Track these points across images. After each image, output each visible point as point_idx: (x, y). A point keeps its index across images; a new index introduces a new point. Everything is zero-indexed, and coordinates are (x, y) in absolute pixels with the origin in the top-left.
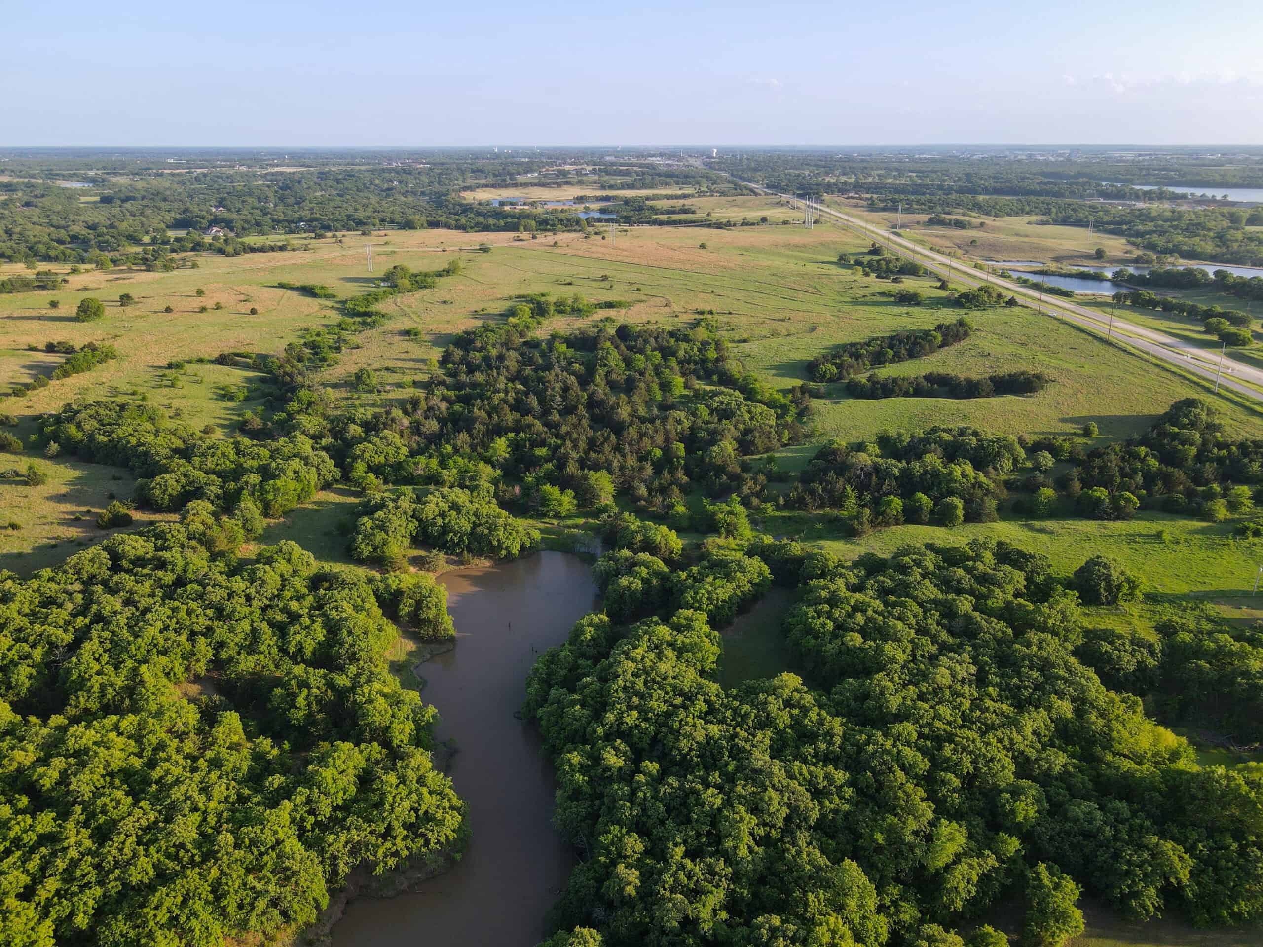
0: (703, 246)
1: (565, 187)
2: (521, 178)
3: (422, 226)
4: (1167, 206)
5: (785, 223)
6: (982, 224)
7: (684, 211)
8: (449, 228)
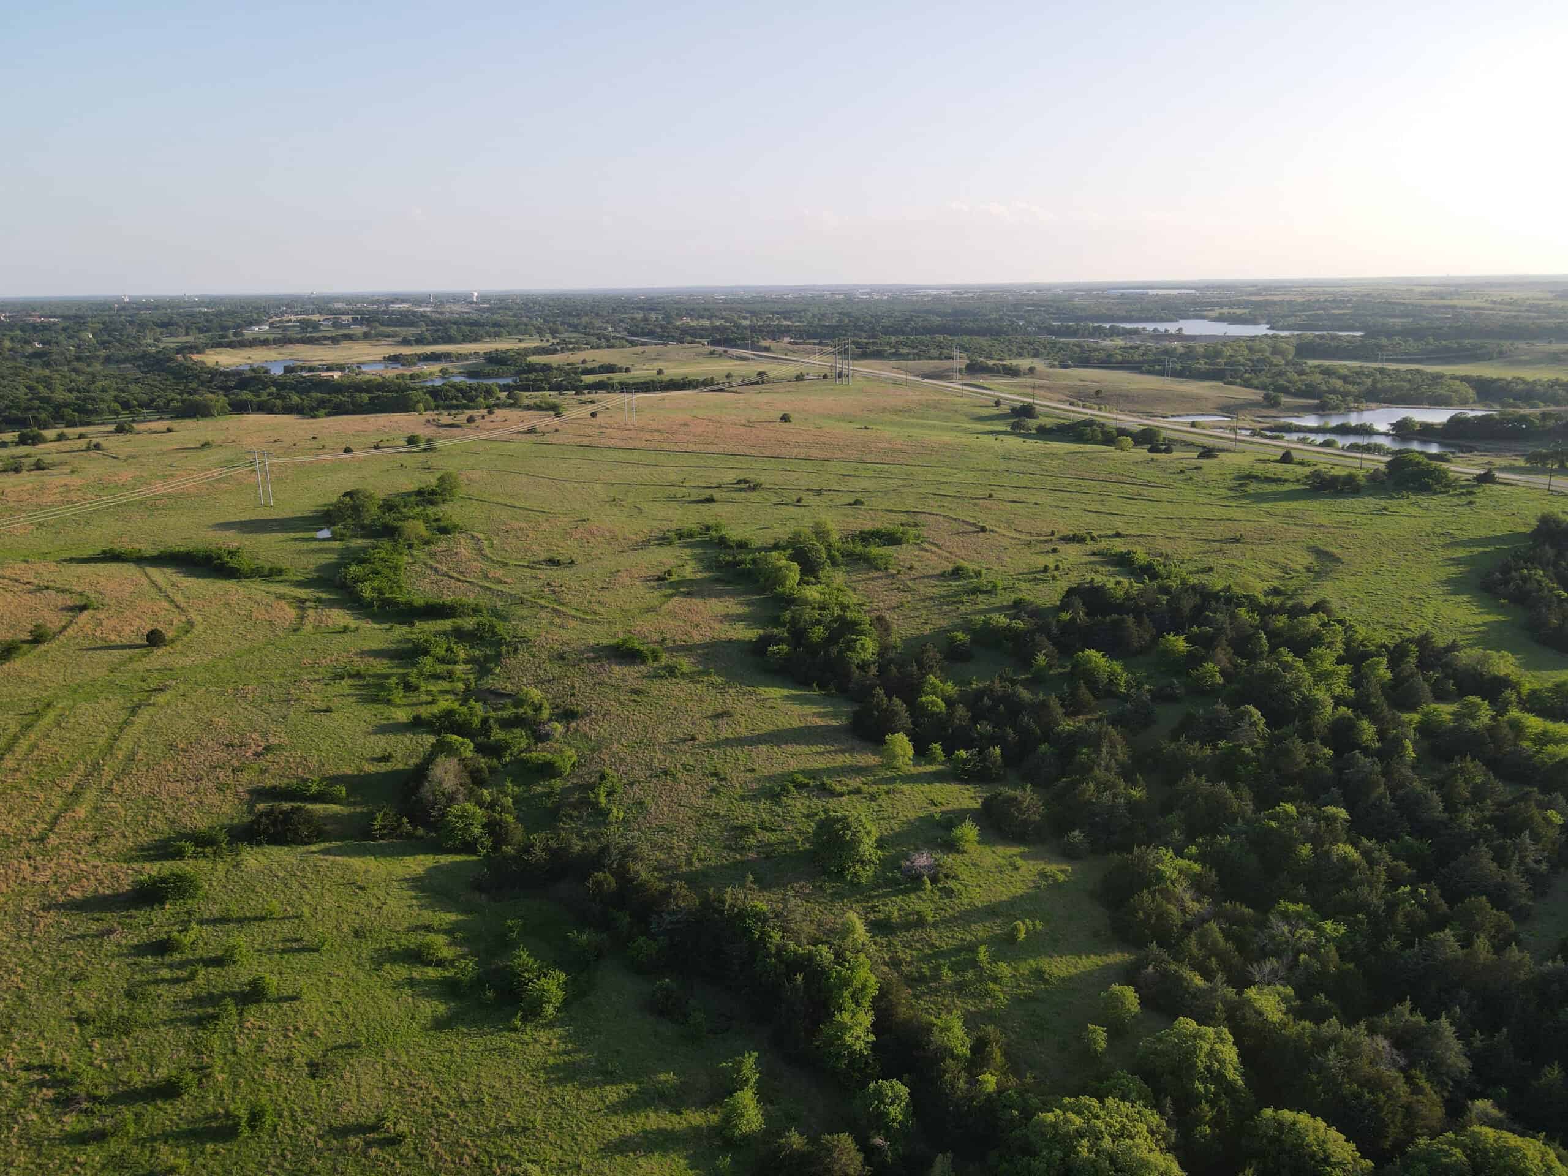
0: (785, 418)
1: (345, 344)
2: (248, 333)
3: (222, 413)
4: (1120, 342)
5: (799, 378)
6: (1032, 370)
7: (610, 369)
8: (271, 412)
